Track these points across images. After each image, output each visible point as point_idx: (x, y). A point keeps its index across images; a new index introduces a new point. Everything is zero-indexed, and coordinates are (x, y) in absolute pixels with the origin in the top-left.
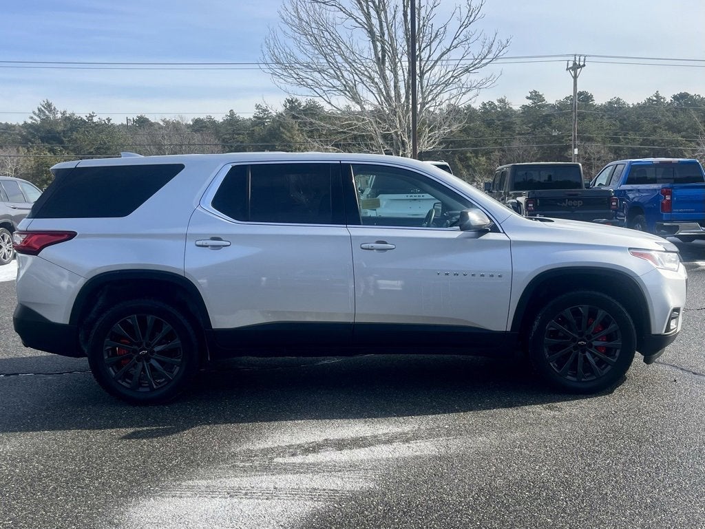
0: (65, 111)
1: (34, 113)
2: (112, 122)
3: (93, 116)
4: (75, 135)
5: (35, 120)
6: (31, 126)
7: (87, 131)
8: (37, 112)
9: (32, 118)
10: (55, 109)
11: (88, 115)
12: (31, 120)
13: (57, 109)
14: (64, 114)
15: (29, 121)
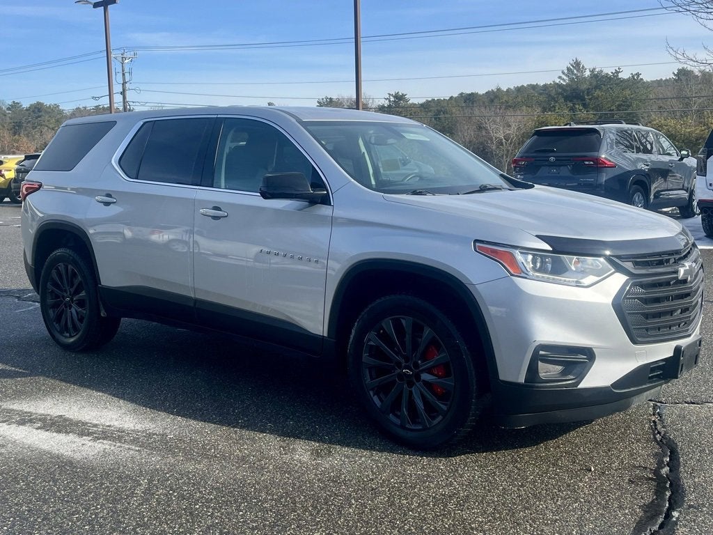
0: (594, 69)
1: (563, 73)
2: (641, 77)
3: (619, 72)
4: (598, 93)
5: (563, 80)
6: (559, 86)
7: (611, 88)
8: (566, 71)
9: (560, 77)
10: (583, 67)
11: (614, 72)
12: (559, 80)
13: (586, 67)
14: (592, 71)
15: (557, 81)
